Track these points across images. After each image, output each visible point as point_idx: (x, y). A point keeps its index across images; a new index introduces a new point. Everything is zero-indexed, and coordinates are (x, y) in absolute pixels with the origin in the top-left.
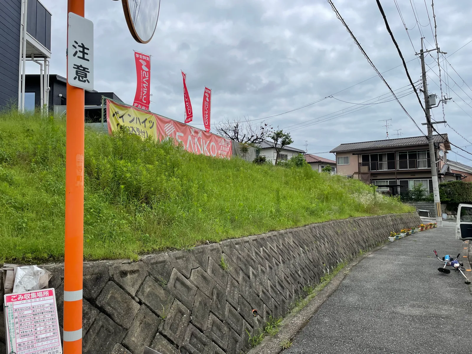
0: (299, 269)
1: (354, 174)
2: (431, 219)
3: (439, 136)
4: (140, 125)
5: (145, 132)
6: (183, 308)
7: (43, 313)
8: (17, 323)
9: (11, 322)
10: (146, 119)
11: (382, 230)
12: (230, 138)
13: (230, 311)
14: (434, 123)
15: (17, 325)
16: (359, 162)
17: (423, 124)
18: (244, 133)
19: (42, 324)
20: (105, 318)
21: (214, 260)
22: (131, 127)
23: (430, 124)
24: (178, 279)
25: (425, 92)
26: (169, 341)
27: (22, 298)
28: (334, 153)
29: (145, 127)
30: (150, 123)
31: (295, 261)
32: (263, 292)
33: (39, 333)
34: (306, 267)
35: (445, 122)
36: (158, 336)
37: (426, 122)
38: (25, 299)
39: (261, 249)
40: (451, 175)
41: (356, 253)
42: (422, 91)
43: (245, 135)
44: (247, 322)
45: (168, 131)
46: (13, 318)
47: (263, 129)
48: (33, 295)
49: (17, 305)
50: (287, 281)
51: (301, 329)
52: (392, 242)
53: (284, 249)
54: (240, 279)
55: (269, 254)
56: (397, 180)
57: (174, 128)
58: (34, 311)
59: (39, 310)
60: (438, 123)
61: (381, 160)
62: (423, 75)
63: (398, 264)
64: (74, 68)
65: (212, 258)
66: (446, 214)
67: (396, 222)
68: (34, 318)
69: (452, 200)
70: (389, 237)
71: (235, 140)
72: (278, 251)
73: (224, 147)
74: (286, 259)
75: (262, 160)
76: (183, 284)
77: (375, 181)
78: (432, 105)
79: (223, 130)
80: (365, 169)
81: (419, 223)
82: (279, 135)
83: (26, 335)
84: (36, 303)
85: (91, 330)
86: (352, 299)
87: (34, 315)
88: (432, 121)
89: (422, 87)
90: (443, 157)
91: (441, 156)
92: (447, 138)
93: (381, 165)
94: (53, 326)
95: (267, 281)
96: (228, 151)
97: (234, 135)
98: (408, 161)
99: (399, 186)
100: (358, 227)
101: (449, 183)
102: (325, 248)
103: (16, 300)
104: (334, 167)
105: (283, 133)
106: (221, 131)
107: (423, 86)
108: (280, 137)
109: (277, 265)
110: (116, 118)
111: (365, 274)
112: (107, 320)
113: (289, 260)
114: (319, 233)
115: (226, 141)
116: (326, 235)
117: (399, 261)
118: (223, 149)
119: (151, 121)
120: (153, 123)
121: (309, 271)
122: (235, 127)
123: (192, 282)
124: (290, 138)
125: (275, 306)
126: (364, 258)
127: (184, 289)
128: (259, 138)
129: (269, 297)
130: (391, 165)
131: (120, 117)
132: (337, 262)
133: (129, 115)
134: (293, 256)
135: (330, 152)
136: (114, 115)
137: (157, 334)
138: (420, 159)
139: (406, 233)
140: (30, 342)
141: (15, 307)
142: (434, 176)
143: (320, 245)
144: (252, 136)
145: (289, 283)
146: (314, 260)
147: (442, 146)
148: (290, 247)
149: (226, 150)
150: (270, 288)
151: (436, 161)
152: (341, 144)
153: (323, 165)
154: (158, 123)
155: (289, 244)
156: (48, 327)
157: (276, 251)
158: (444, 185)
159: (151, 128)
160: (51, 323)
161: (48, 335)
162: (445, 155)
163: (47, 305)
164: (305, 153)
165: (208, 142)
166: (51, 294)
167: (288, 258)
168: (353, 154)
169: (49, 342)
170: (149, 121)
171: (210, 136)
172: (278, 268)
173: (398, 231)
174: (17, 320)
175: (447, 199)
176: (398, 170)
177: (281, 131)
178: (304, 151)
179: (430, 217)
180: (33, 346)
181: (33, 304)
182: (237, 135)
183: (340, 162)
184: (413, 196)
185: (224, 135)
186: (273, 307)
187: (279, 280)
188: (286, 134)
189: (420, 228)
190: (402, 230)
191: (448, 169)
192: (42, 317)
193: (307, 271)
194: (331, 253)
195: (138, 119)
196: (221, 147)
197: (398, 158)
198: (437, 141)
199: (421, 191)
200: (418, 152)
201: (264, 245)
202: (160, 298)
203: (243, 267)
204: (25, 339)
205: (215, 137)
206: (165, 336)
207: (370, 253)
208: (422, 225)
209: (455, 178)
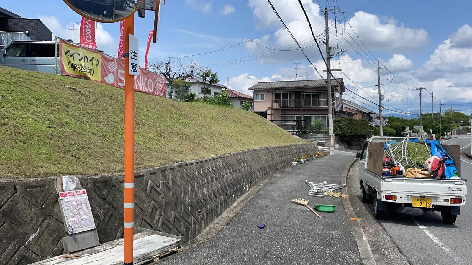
0: (227, 185)
1: (268, 109)
2: (326, 149)
3: (335, 80)
4: (88, 63)
5: (92, 69)
6: (157, 206)
7: (82, 204)
8: (69, 209)
9: (66, 209)
10: (93, 58)
11: (288, 157)
12: (162, 74)
13: (184, 210)
14: (332, 70)
15: (69, 211)
16: (273, 99)
17: (324, 71)
18: (176, 70)
19: (83, 210)
20: (113, 210)
21: (173, 176)
22: (80, 65)
23: (329, 71)
24: (152, 187)
25: (327, 44)
26: (150, 226)
27: (69, 195)
28: (252, 90)
29: (92, 65)
30: (96, 61)
31: (224, 179)
32: (204, 199)
33: (81, 215)
34: (231, 183)
35: (340, 70)
36: (144, 222)
37: (326, 69)
38: (71, 196)
39: (201, 169)
40: (344, 113)
41: (267, 175)
42: (325, 43)
43: (176, 72)
44: (195, 218)
45: (110, 69)
46: (66, 207)
47: (193, 67)
48: (75, 193)
49: (67, 199)
50: (219, 193)
51: (233, 219)
52: (295, 166)
53: (217, 170)
54: (189, 189)
55: (207, 173)
56: (303, 116)
57: (116, 66)
58: (77, 203)
59: (79, 203)
60: (335, 70)
61: (290, 98)
62: (326, 30)
63: (298, 181)
64: (131, 65)
65: (172, 174)
66: (338, 145)
67: (299, 151)
68: (78, 207)
69: (343, 133)
70: (293, 162)
71: (167, 75)
72: (212, 171)
73: (159, 84)
74: (218, 177)
75: (192, 96)
76: (156, 191)
77: (285, 116)
78: (332, 55)
79: (155, 66)
80: (277, 105)
81: (317, 151)
82: (207, 74)
83: (75, 217)
84: (77, 198)
85: (106, 216)
86: (265, 202)
87: (77, 205)
88: (331, 69)
89: (325, 40)
90: (338, 98)
91: (337, 96)
92: (343, 82)
93: (290, 102)
94: (88, 212)
95: (206, 192)
96: (163, 86)
97: (166, 71)
98: (312, 100)
99: (303, 120)
100: (270, 154)
101: (342, 119)
102: (245, 169)
103: (66, 196)
104: (251, 102)
105: (211, 72)
106: (154, 67)
107: (326, 38)
108: (209, 76)
109: (212, 181)
110: (67, 56)
111: (274, 187)
112: (114, 211)
113: (220, 178)
114: (241, 159)
115: (162, 78)
116: (246, 160)
117: (298, 179)
118: (158, 85)
119: (97, 59)
120: (99, 61)
121: (234, 186)
122: (166, 64)
123: (161, 190)
124: (217, 77)
125: (212, 209)
126: (273, 178)
127: (156, 194)
128: (189, 76)
129: (207, 203)
130: (298, 103)
131: (71, 56)
132: (253, 181)
133: (78, 53)
134: (223, 176)
135: (249, 89)
136: (66, 54)
137: (143, 221)
138: (321, 98)
139: (305, 159)
140: (78, 220)
141: (66, 200)
142: (330, 113)
143: (241, 168)
144: (183, 74)
145: (220, 195)
146: (237, 179)
147: (339, 88)
148: (221, 169)
149: (161, 86)
150: (208, 197)
151: (332, 102)
152: (259, 83)
153: (242, 100)
154: (103, 61)
155: (220, 166)
156: (86, 212)
157: (211, 172)
158: (338, 121)
159: (97, 65)
160: (87, 210)
161: (87, 217)
162: (341, 96)
163: (83, 200)
164: (227, 88)
165: (146, 79)
166: (84, 193)
167: (219, 177)
168: (268, 92)
169: (88, 221)
170: (96, 59)
171: (147, 74)
172: (213, 183)
173: (300, 158)
174: (68, 208)
175: (339, 133)
176: (303, 107)
177: (210, 71)
178: (225, 86)
179: (326, 147)
180: (79, 223)
181: (76, 199)
182: (169, 71)
183: (257, 98)
184: (314, 129)
185: (157, 70)
186: (210, 210)
187: (214, 192)
188: (214, 74)
189: (317, 156)
190: (303, 157)
191: (342, 107)
192: (81, 206)
193: (232, 186)
194: (249, 174)
195: (86, 57)
196: (157, 83)
197: (304, 97)
198: (335, 84)
199: (320, 126)
200: (320, 92)
201: (203, 167)
202: (143, 199)
203: (191, 181)
204: (75, 219)
205: (152, 74)
206: (148, 223)
207: (278, 174)
208: (319, 153)
209: (347, 115)
